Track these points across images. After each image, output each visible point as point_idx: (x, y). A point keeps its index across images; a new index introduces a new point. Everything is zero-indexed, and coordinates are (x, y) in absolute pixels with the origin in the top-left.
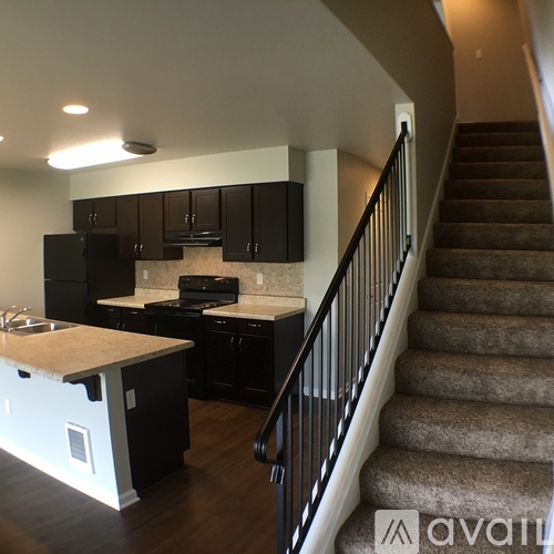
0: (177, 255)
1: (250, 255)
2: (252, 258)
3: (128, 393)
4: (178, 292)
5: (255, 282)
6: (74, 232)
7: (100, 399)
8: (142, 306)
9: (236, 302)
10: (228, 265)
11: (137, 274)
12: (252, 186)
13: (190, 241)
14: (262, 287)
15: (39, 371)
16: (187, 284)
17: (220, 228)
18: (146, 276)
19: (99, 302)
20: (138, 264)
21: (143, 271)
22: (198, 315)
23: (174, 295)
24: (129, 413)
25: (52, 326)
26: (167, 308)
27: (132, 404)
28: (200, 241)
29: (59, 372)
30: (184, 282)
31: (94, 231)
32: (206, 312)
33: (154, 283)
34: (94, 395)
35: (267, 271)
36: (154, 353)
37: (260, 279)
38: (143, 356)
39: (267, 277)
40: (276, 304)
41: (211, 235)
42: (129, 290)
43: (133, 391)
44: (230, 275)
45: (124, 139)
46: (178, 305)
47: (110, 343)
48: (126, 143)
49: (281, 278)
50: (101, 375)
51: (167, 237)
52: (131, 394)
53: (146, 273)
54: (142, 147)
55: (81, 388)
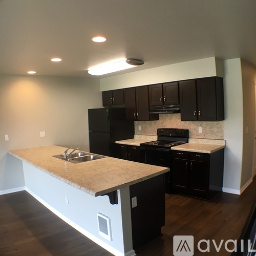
0: (156, 118)
1: (196, 117)
2: (197, 119)
3: (133, 199)
4: (157, 137)
5: (197, 131)
6: (103, 107)
7: (117, 203)
8: (139, 145)
9: (188, 142)
10: (183, 122)
11: (136, 127)
12: (196, 80)
13: (163, 111)
14: (201, 134)
15: (82, 188)
16: (161, 133)
17: (179, 103)
18: (140, 129)
19: (117, 142)
20: (136, 123)
21: (139, 126)
22: (168, 150)
23: (155, 138)
24: (133, 210)
25: (92, 157)
26: (152, 146)
27: (135, 204)
28: (168, 111)
29: (93, 190)
30: (160, 132)
31: (113, 107)
32: (172, 148)
33: (144, 132)
34: (114, 201)
35: (204, 126)
36: (148, 176)
37: (200, 130)
38: (141, 179)
39: (204, 129)
40: (209, 144)
41: (174, 107)
42: (131, 136)
43: (136, 197)
44: (184, 128)
45: (127, 57)
46: (157, 144)
47: (122, 169)
48: (128, 59)
49: (212, 130)
50: (118, 190)
51: (150, 109)
52: (135, 199)
53: (140, 127)
54: (137, 61)
55: (107, 198)
